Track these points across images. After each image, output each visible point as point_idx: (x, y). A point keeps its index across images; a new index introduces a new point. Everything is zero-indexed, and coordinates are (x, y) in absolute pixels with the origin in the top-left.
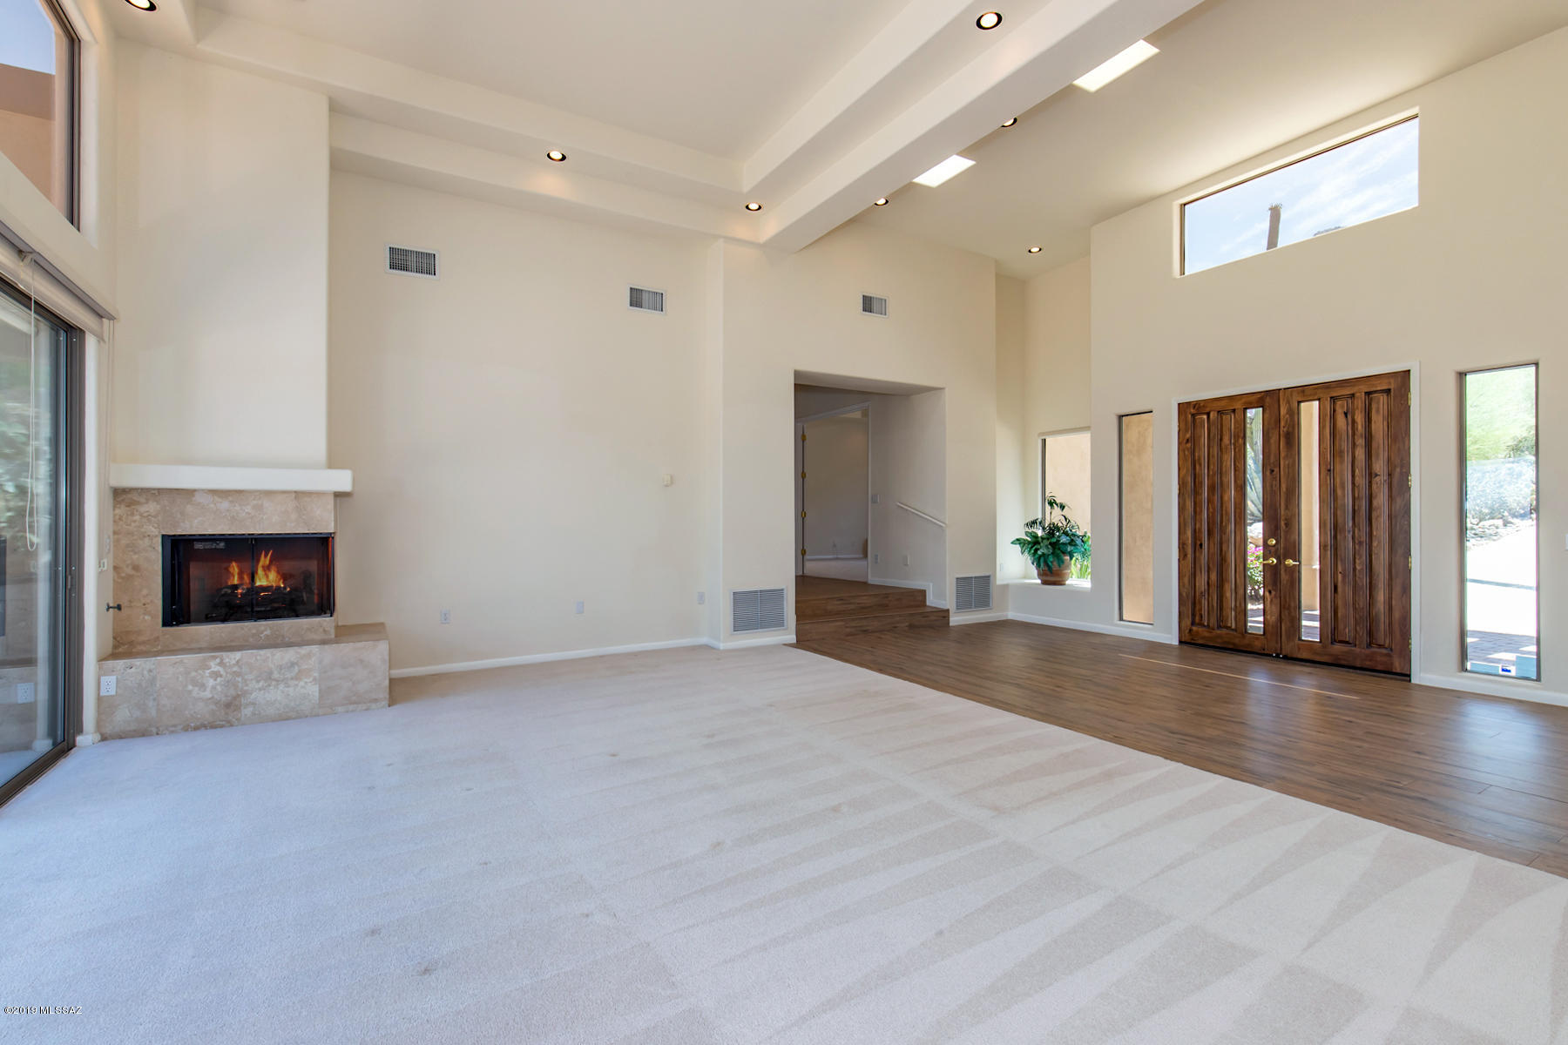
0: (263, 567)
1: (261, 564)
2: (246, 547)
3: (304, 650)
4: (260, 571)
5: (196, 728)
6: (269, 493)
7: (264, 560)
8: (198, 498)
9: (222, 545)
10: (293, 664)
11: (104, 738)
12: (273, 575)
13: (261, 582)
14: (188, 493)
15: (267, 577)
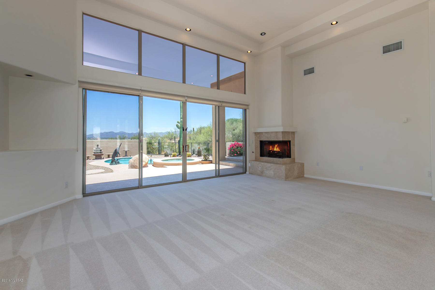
0: (276, 147)
1: (275, 146)
2: (273, 143)
3: (272, 164)
4: (275, 148)
5: (258, 175)
6: (272, 132)
7: (276, 146)
8: (264, 134)
9: (268, 143)
10: (270, 167)
11: (249, 173)
12: (278, 149)
13: (275, 150)
14: (262, 133)
15: (277, 149)
